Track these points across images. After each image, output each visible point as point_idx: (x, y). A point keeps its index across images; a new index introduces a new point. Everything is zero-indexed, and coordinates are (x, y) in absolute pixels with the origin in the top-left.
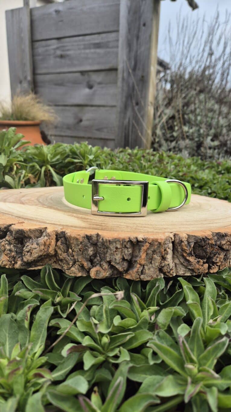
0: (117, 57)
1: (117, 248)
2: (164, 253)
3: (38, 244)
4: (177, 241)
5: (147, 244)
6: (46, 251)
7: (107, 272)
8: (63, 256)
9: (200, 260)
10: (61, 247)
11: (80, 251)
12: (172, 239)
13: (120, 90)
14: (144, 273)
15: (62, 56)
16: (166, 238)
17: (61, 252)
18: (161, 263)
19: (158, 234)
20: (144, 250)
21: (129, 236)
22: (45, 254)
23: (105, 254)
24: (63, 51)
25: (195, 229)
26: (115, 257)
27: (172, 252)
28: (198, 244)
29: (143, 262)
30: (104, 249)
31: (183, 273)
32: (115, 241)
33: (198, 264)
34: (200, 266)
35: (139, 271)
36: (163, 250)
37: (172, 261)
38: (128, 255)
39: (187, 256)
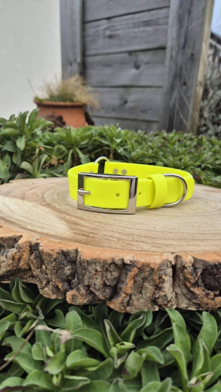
0: (166, 34)
1: (96, 271)
2: (158, 281)
3: (6, 257)
4: (179, 266)
5: (136, 269)
6: (16, 266)
7: (85, 299)
8: (36, 272)
9: (210, 292)
10: (34, 261)
11: (54, 269)
12: (171, 262)
13: (167, 69)
14: (131, 305)
15: (111, 37)
16: (162, 263)
17: (34, 268)
18: (154, 294)
19: (154, 255)
20: (131, 276)
21: (113, 256)
22: (14, 269)
23: (83, 276)
24: (112, 31)
25: (207, 248)
26: (95, 282)
27: (172, 279)
28: (209, 271)
29: (129, 291)
30: (82, 269)
31: (185, 306)
32: (95, 262)
33: (207, 297)
34: (209, 300)
35: (124, 301)
36: (156, 278)
37: (171, 290)
38: (112, 280)
39: (191, 286)
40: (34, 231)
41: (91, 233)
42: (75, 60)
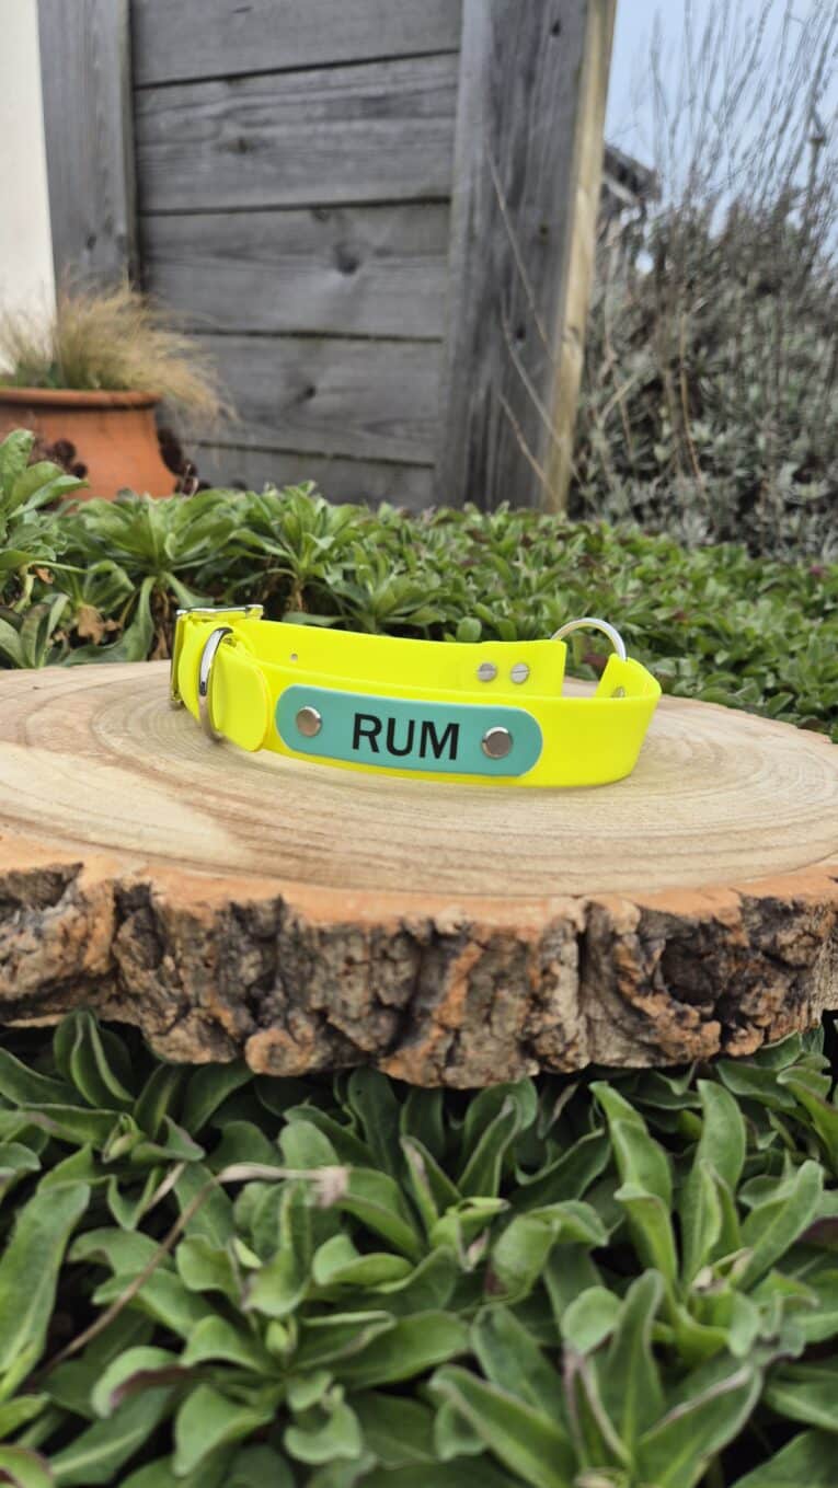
0: (451, 150)
1: (350, 961)
2: (539, 983)
3: (39, 934)
4: (597, 934)
5: (473, 948)
6: (72, 964)
7: (312, 1053)
8: (142, 980)
9: (688, 1007)
10: (135, 945)
11: (207, 966)
12: (574, 924)
13: (457, 277)
14: (458, 1060)
15: (242, 147)
16: (553, 924)
17: (134, 965)
18: (528, 1022)
19: (522, 905)
20: (459, 971)
21: (401, 912)
22: (67, 972)
23: (305, 979)
24: (248, 125)
25: (671, 880)
26: (344, 998)
27: (576, 975)
28: (683, 946)
29: (454, 1019)
30: (301, 961)
31: (617, 1055)
32: (346, 932)
33: (679, 1024)
34: (684, 1032)
35: (437, 1051)
36: (534, 972)
37: (575, 1009)
38: (397, 988)
39: (635, 993)
40: (116, 848)
41: (307, 846)
42: (108, 227)
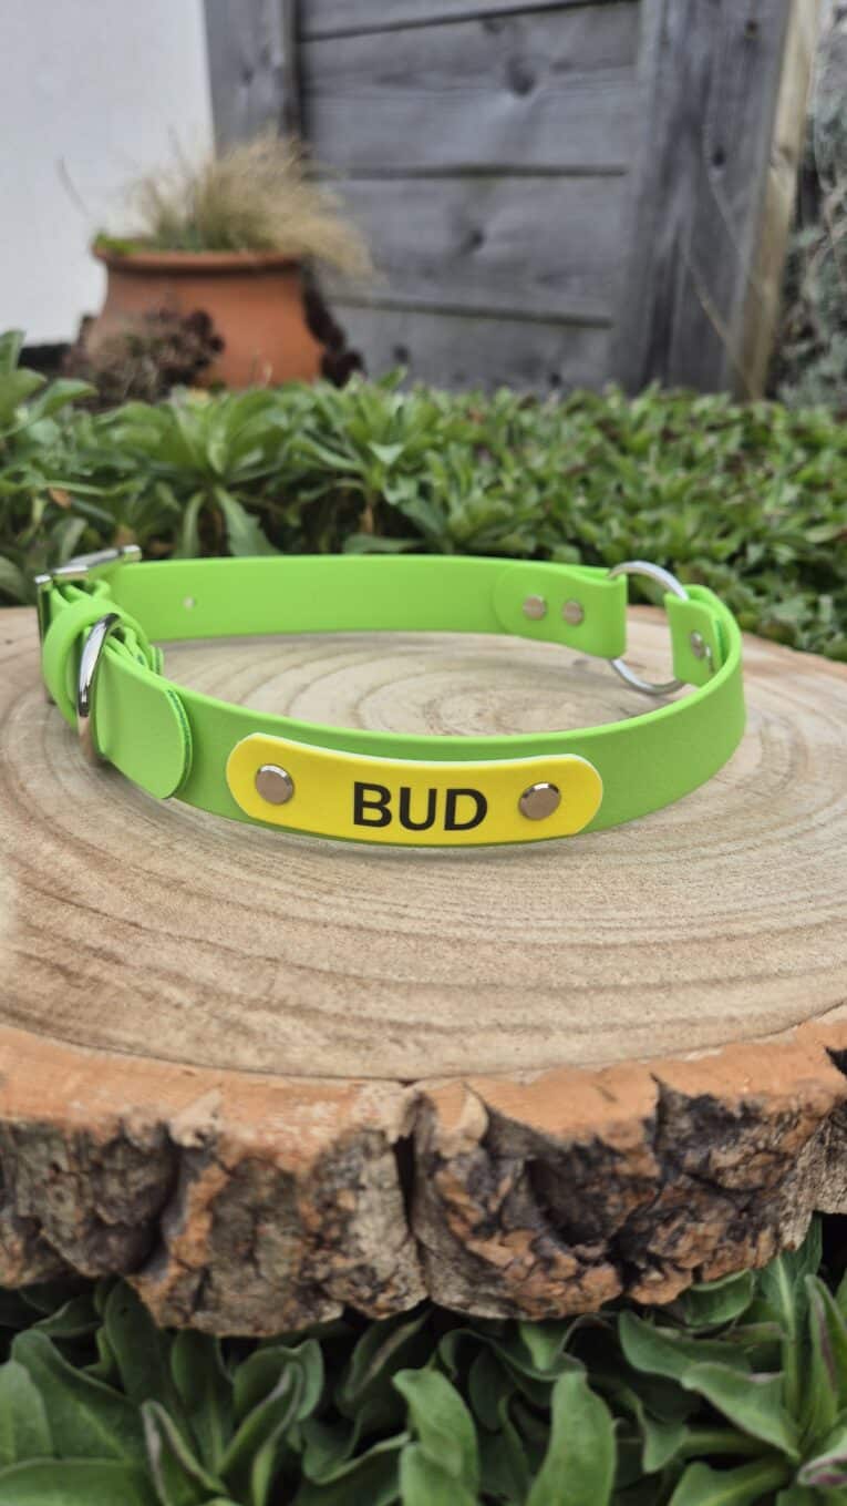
1: (56, 1167)
2: (317, 1220)
4: (421, 1148)
5: (214, 1172)
7: (24, 1269)
9: (557, 1252)
12: (383, 1134)
13: (646, 93)
14: (212, 1305)
16: (336, 1144)
18: (307, 1265)
19: (315, 1098)
20: (200, 1199)
21: (124, 1109)
23: (13, 1177)
26: (54, 1212)
27: (398, 1194)
28: (553, 1171)
29: (197, 1257)
31: (458, 1298)
32: (44, 1133)
33: (543, 1273)
34: (551, 1286)
35: (177, 1293)
36: (309, 1206)
37: (398, 1234)
38: (128, 1202)
39: (471, 1235)
42: (265, 57)
